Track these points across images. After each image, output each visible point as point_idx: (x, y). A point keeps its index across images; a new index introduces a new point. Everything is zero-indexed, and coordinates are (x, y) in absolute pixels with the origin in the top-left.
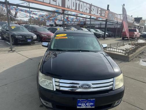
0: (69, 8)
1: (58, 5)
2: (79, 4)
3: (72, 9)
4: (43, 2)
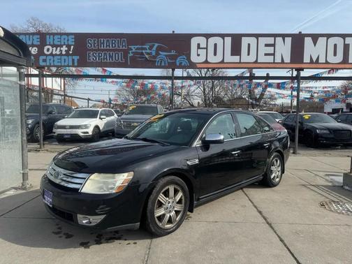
0: (317, 62)
1: (280, 61)
3: (327, 63)
4: (240, 63)
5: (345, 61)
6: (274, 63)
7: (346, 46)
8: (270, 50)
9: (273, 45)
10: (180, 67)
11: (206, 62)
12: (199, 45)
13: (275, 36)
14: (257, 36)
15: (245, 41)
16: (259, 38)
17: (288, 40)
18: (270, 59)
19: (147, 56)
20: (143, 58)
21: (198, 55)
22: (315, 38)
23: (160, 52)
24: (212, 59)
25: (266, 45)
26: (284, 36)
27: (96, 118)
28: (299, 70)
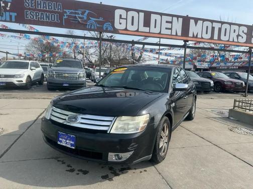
0: (197, 37)
1: (175, 34)
2: (220, 29)
3: (202, 38)
4: (149, 33)
5: (212, 38)
6: (171, 35)
7: (213, 28)
8: (169, 25)
9: (171, 22)
10: (107, 31)
11: (126, 29)
12: (121, 15)
13: (173, 16)
14: (161, 14)
15: (153, 17)
16: (163, 16)
17: (181, 20)
18: (169, 32)
19: (79, 20)
20: (77, 21)
21: (120, 24)
22: (196, 20)
23: (91, 18)
24: (130, 28)
25: (167, 22)
26: (178, 17)
27: (28, 69)
28: (186, 41)
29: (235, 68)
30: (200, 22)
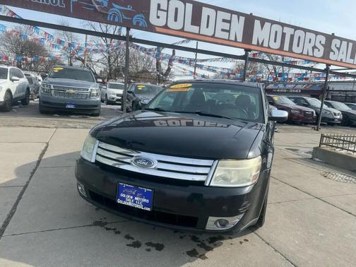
0: (262, 46)
1: (233, 39)
2: (292, 37)
3: (269, 47)
4: (199, 34)
5: (281, 48)
6: (229, 40)
7: (284, 35)
8: (226, 26)
9: (229, 22)
10: (138, 27)
11: (166, 27)
12: (159, 5)
13: (232, 12)
14: (217, 9)
15: (205, 11)
16: (218, 12)
17: (242, 19)
18: (225, 35)
19: (97, 6)
20: (91, 7)
21: (158, 17)
22: (263, 21)
23: (114, 5)
24: (172, 24)
25: (224, 21)
26: (239, 14)
27: (6, 78)
28: (247, 50)
29: (297, 91)
30: (267, 25)
